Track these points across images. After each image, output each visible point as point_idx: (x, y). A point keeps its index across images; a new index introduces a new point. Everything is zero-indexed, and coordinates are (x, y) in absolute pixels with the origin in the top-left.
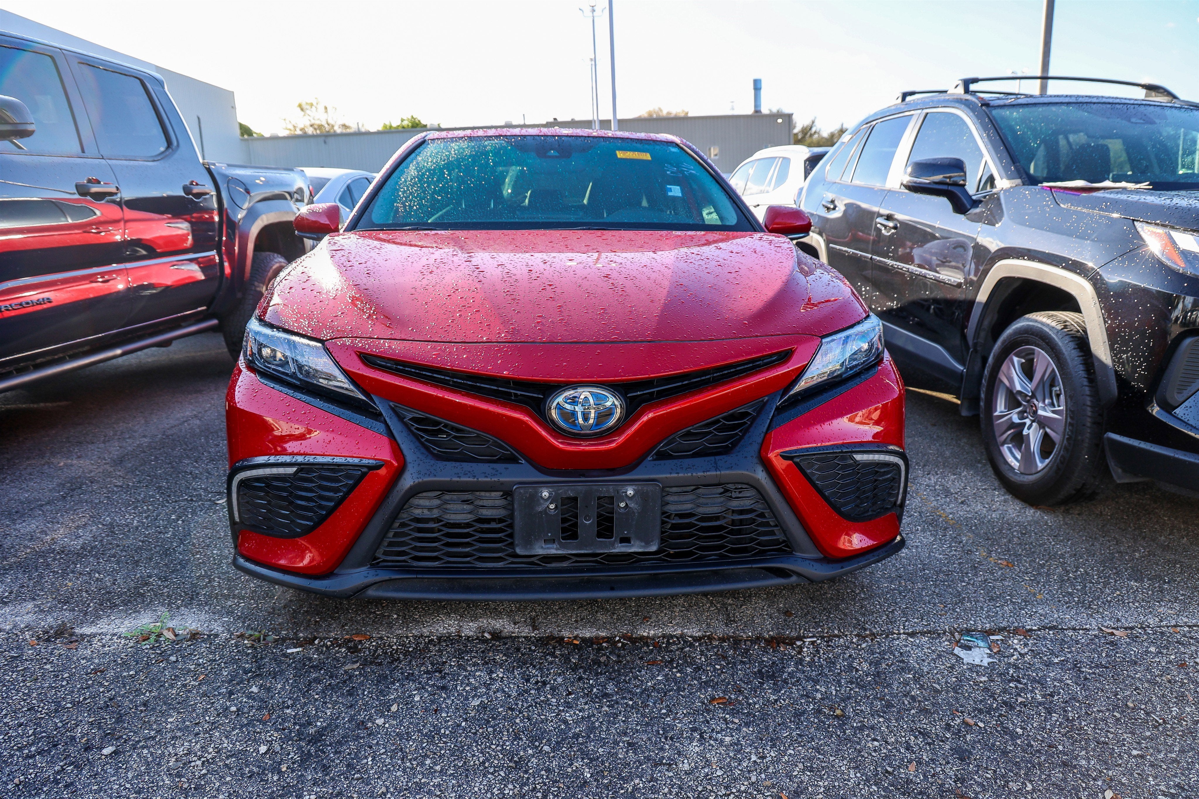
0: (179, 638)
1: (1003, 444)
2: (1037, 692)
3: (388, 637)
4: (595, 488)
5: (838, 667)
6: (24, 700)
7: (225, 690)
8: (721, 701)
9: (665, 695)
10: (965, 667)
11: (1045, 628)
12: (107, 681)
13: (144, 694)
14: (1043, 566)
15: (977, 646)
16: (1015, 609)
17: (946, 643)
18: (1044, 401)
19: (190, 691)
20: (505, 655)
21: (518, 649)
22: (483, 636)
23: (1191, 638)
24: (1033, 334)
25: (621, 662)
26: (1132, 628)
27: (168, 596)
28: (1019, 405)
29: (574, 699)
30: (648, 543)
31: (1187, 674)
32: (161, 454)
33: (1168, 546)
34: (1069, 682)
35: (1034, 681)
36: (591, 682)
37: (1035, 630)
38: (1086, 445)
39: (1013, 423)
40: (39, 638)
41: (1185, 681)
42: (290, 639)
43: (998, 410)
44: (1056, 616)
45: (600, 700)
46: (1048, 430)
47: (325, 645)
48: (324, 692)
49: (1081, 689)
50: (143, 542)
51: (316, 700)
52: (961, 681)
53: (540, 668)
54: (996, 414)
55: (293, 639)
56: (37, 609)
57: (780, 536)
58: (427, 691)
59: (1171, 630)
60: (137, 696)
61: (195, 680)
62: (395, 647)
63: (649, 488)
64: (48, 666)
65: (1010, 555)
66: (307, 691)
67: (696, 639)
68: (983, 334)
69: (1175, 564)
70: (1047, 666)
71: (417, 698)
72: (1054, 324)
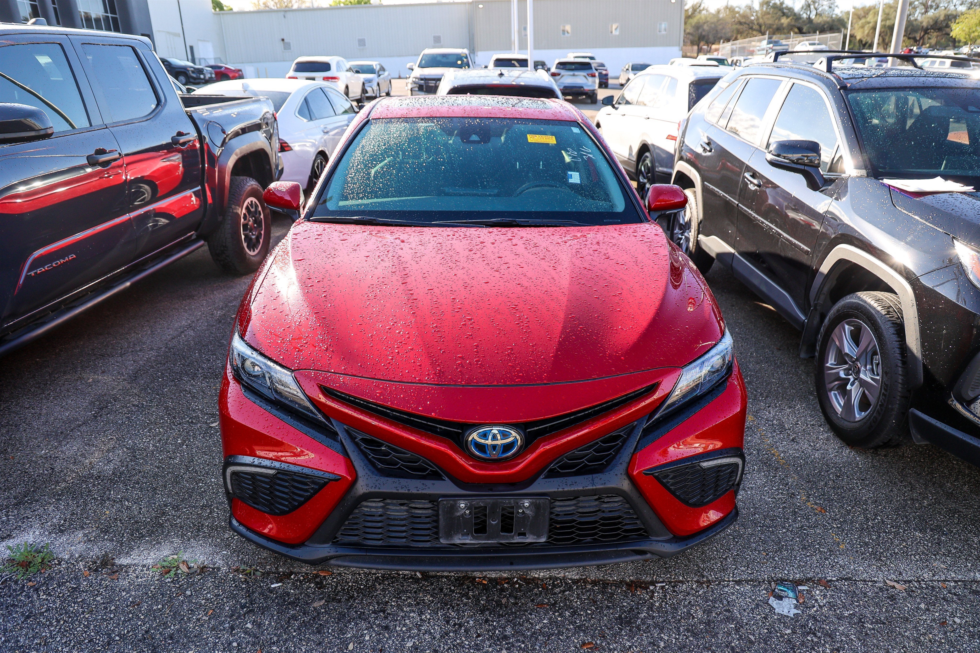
0: (192, 571)
1: (831, 390)
2: (827, 646)
3: (345, 573)
4: (500, 500)
5: (679, 614)
6: (86, 632)
7: (227, 625)
8: (589, 646)
9: (549, 639)
10: (776, 617)
11: (842, 579)
12: (143, 615)
13: (170, 627)
14: (849, 512)
15: (786, 597)
16: (821, 558)
17: (764, 592)
18: (866, 367)
19: (202, 625)
20: (432, 596)
21: (441, 590)
22: (416, 575)
23: (955, 594)
24: (861, 312)
25: (517, 604)
26: (910, 582)
27: (181, 527)
28: (846, 363)
29: (481, 641)
30: (539, 536)
31: (945, 633)
32: (165, 370)
33: (952, 493)
34: (853, 637)
35: (827, 635)
36: (495, 623)
37: (834, 581)
38: (895, 413)
39: (840, 377)
40: (90, 569)
41: (943, 641)
42: (273, 573)
43: (830, 362)
44: (852, 567)
45: (501, 643)
46: (866, 392)
47: (298, 580)
48: (299, 629)
49: (862, 645)
50: (158, 468)
51: (294, 637)
52: (770, 633)
53: (457, 610)
54: (828, 365)
55: (275, 573)
56: (86, 539)
57: (640, 525)
58: (374, 631)
59: (941, 585)
60: (165, 629)
61: (206, 615)
62: (350, 584)
63: (541, 501)
64: (99, 599)
65: (824, 500)
66: (287, 628)
67: (575, 582)
68: (822, 297)
69: (955, 513)
70: (838, 619)
71: (367, 638)
72: (879, 308)
